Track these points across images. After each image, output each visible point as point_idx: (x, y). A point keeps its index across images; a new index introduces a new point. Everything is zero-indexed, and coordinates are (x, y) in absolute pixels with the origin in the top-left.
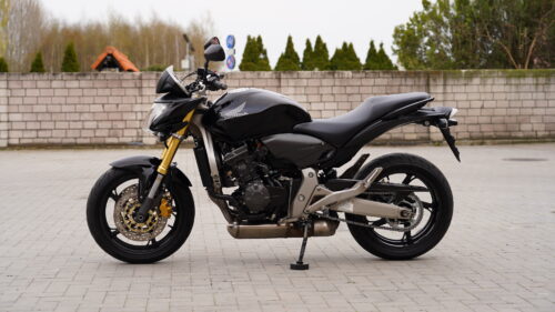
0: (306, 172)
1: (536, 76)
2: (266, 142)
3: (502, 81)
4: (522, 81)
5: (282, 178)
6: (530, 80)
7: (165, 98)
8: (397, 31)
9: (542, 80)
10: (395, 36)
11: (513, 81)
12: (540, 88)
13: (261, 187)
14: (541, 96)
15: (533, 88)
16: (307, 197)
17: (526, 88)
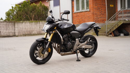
0: (77, 39)
1: (35, 22)
2: (71, 33)
3: (29, 23)
4: (32, 23)
5: (73, 41)
6: (34, 23)
7: (48, 23)
8: (6, 13)
9: (36, 23)
10: (6, 14)
11: (31, 23)
12: (36, 24)
13: (70, 43)
14: (36, 26)
15: (34, 25)
16: (77, 45)
17: (33, 25)
